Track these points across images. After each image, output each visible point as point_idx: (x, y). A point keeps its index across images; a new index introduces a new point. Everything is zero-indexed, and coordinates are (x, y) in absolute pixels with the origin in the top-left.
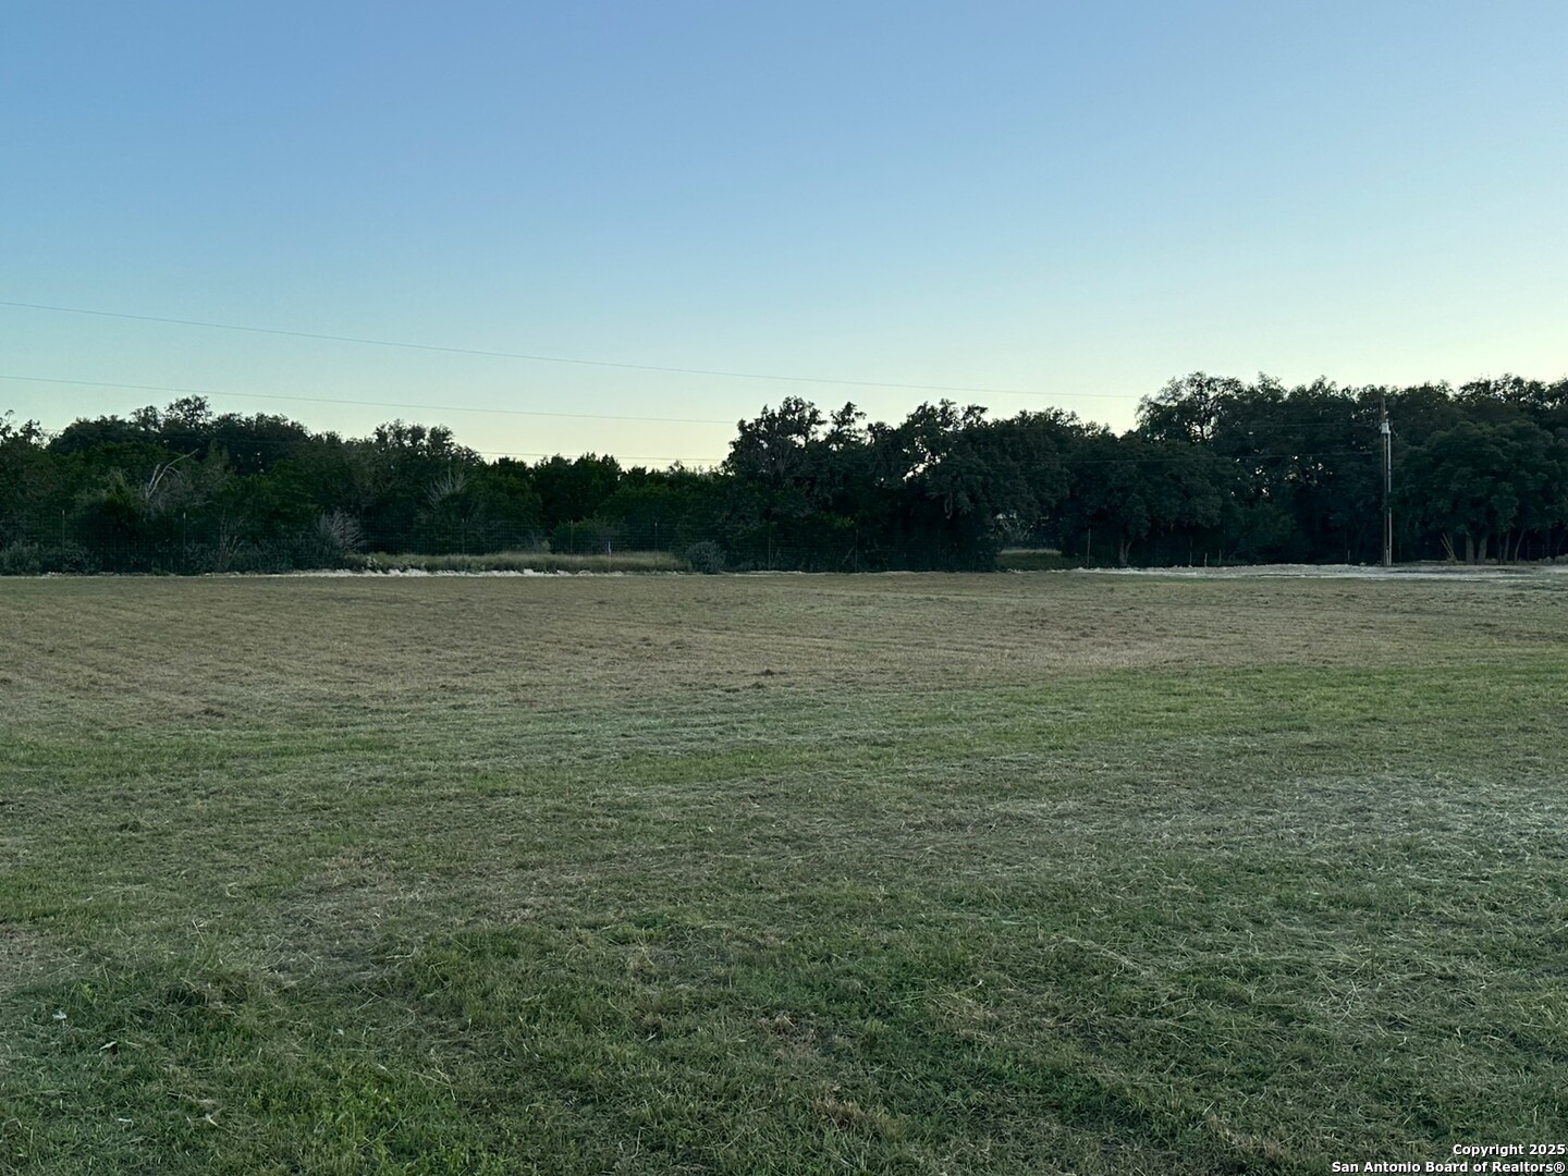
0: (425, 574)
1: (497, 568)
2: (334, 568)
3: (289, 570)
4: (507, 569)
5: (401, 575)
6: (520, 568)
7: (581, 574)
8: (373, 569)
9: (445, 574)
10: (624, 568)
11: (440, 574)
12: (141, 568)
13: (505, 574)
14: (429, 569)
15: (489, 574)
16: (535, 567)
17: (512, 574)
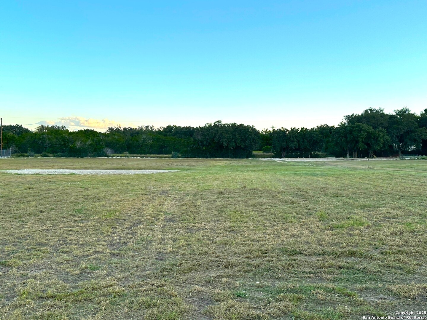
0: (120, 158)
1: (133, 157)
2: (105, 157)
3: (97, 157)
4: (135, 157)
5: (116, 158)
6: (137, 157)
7: (148, 158)
8: (111, 157)
9: (123, 158)
10: (157, 157)
11: (122, 158)
12: (75, 156)
13: (134, 158)
14: (120, 157)
15: (131, 158)
16: (140, 157)
17: (135, 158)
